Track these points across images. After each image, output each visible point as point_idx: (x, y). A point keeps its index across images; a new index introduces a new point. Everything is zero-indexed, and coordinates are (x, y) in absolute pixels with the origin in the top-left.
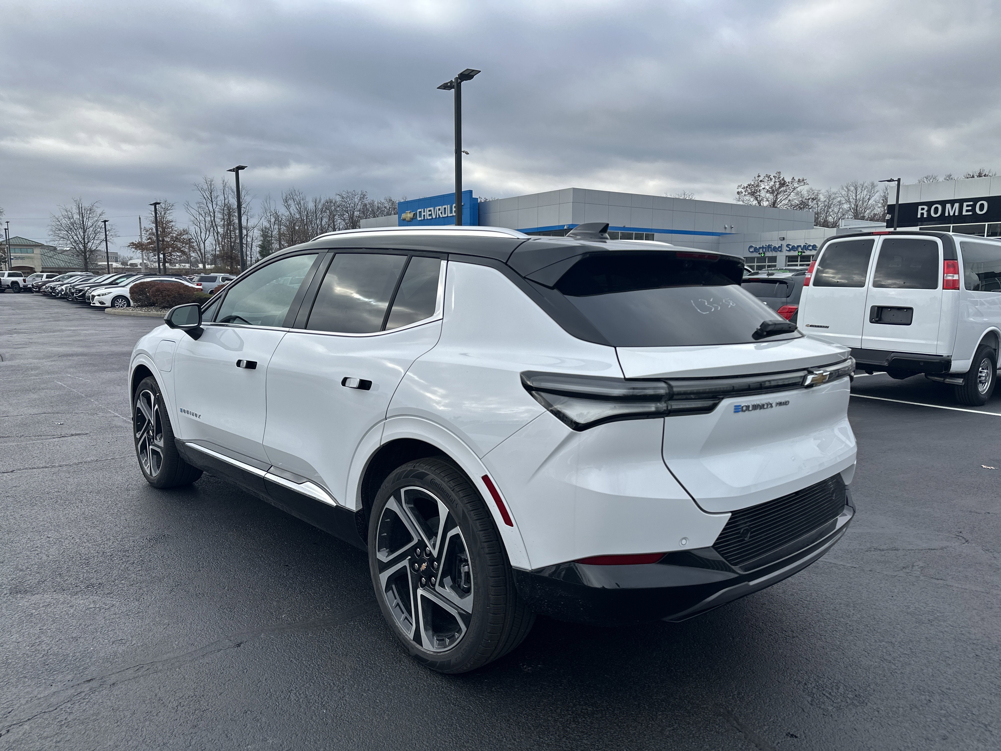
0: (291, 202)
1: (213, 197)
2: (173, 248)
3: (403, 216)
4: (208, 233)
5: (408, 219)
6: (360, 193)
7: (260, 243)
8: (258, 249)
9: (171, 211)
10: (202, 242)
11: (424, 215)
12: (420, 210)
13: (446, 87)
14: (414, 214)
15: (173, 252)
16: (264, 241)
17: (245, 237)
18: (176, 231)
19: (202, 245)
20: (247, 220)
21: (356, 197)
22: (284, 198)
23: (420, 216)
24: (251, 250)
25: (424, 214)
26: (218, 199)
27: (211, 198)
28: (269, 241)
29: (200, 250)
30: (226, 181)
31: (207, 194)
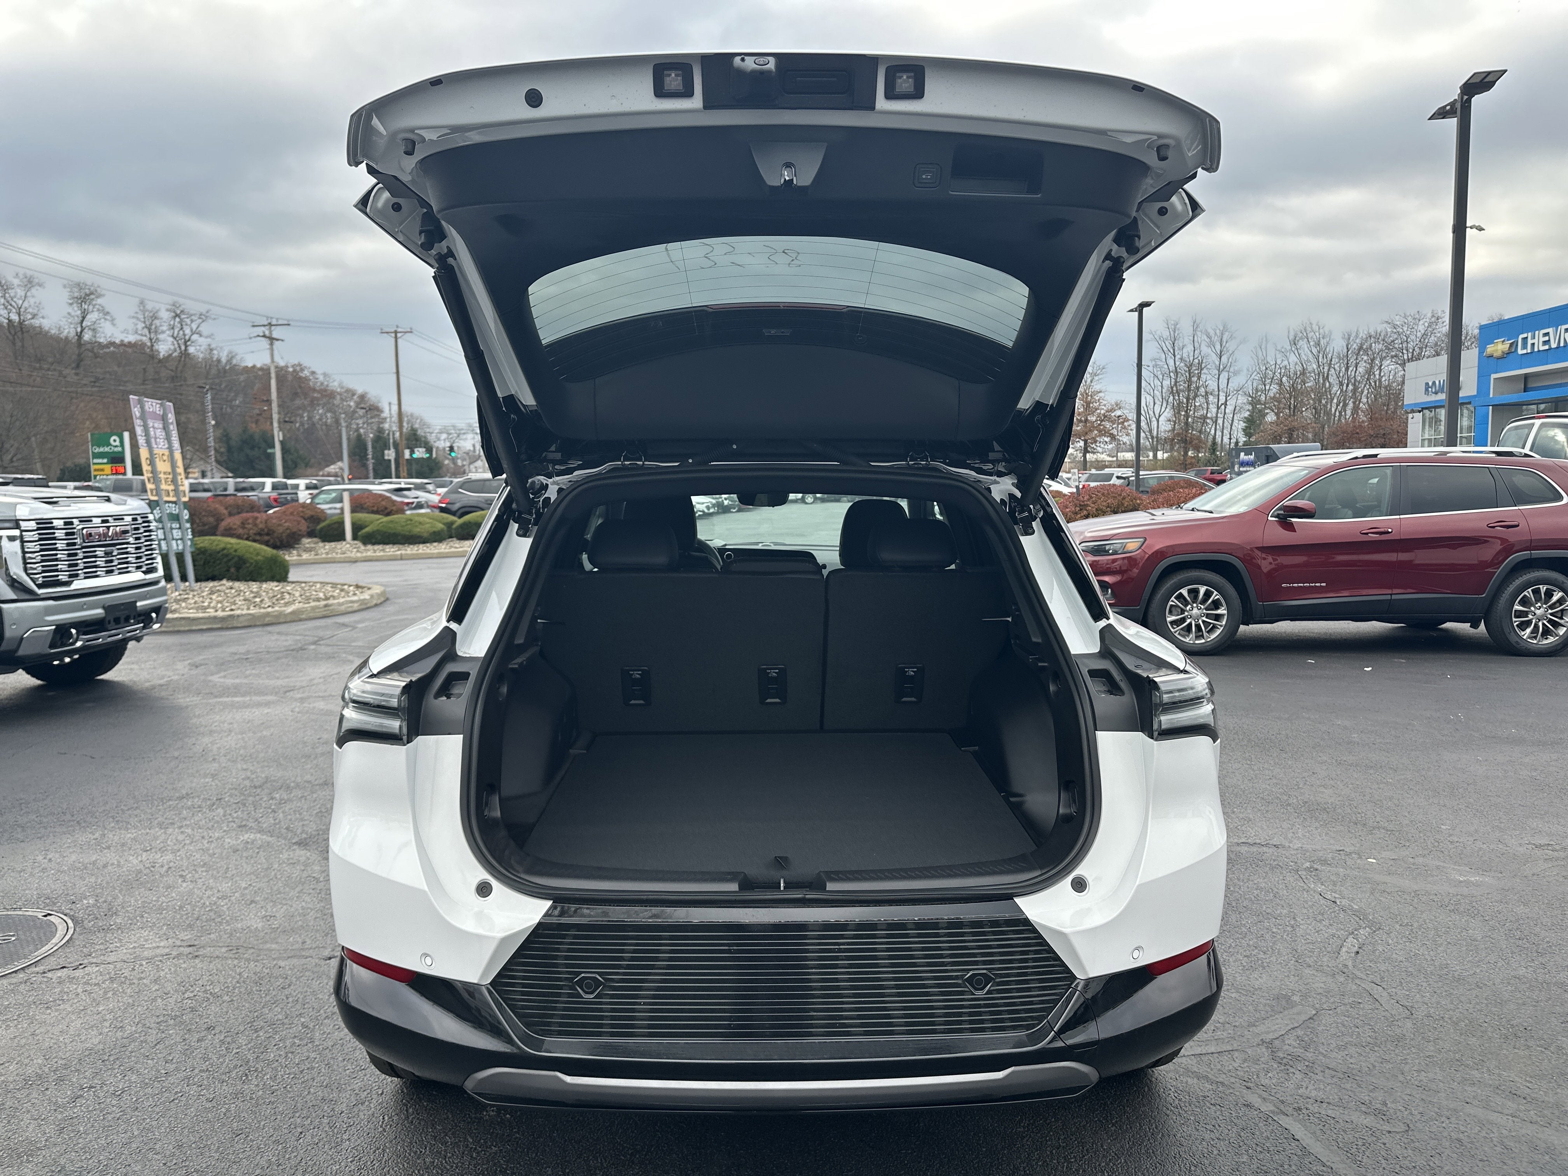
0: (1303, 344)
1: (1176, 348)
2: (1100, 431)
3: (1490, 349)
4: (1164, 405)
5: (1498, 354)
6: (1429, 315)
7: (1247, 414)
8: (1243, 425)
9: (1100, 377)
10: (1154, 419)
11: (1533, 344)
12: (1525, 335)
13: (1442, 113)
14: (1511, 345)
15: (1100, 436)
16: (1252, 412)
17: (1223, 407)
18: (1105, 405)
19: (1154, 424)
20: (1228, 379)
21: (1421, 322)
22: (1291, 337)
23: (1524, 346)
24: (1231, 426)
25: (1533, 341)
26: (1185, 350)
27: (1174, 350)
28: (1260, 411)
29: (1150, 431)
30: (1198, 321)
31: (1169, 344)
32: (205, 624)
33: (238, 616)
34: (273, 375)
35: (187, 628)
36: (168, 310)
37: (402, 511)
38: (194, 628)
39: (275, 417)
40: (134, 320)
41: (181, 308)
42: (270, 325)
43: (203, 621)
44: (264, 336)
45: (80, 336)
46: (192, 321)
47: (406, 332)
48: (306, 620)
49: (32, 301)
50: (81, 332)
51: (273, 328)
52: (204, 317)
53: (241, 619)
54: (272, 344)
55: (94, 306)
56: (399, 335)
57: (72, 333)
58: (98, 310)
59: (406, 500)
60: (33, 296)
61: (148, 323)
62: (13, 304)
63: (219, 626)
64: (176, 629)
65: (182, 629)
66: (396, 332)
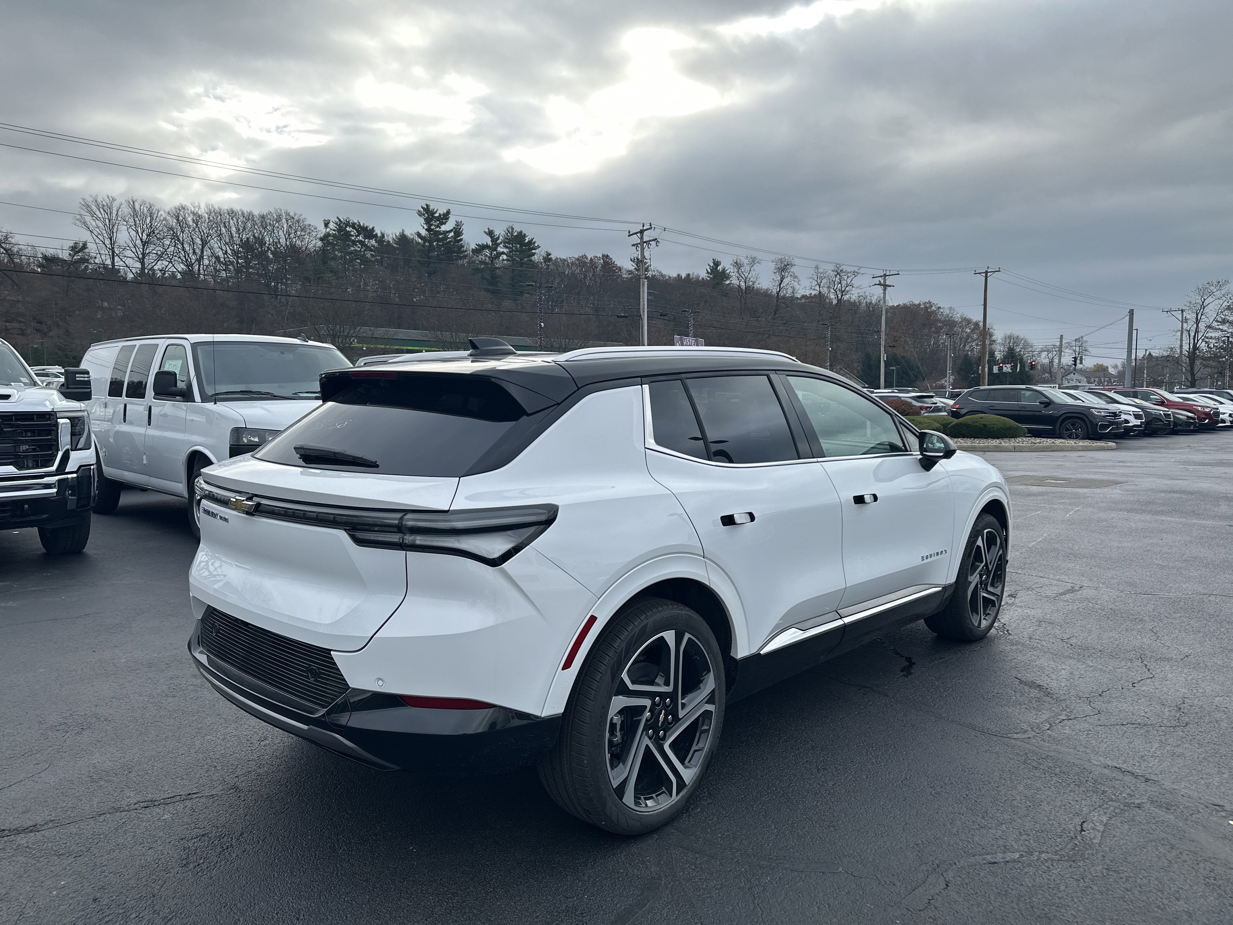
34: (884, 312)
36: (833, 271)
37: (918, 414)
39: (883, 343)
40: (811, 280)
41: (841, 268)
42: (885, 275)
44: (880, 284)
45: (778, 293)
46: (848, 277)
47: (995, 272)
49: (754, 273)
50: (779, 291)
51: (887, 277)
52: (855, 274)
54: (885, 290)
55: (789, 273)
56: (989, 274)
57: (775, 292)
58: (791, 275)
59: (926, 405)
60: (754, 270)
61: (819, 281)
62: (743, 276)
66: (986, 272)
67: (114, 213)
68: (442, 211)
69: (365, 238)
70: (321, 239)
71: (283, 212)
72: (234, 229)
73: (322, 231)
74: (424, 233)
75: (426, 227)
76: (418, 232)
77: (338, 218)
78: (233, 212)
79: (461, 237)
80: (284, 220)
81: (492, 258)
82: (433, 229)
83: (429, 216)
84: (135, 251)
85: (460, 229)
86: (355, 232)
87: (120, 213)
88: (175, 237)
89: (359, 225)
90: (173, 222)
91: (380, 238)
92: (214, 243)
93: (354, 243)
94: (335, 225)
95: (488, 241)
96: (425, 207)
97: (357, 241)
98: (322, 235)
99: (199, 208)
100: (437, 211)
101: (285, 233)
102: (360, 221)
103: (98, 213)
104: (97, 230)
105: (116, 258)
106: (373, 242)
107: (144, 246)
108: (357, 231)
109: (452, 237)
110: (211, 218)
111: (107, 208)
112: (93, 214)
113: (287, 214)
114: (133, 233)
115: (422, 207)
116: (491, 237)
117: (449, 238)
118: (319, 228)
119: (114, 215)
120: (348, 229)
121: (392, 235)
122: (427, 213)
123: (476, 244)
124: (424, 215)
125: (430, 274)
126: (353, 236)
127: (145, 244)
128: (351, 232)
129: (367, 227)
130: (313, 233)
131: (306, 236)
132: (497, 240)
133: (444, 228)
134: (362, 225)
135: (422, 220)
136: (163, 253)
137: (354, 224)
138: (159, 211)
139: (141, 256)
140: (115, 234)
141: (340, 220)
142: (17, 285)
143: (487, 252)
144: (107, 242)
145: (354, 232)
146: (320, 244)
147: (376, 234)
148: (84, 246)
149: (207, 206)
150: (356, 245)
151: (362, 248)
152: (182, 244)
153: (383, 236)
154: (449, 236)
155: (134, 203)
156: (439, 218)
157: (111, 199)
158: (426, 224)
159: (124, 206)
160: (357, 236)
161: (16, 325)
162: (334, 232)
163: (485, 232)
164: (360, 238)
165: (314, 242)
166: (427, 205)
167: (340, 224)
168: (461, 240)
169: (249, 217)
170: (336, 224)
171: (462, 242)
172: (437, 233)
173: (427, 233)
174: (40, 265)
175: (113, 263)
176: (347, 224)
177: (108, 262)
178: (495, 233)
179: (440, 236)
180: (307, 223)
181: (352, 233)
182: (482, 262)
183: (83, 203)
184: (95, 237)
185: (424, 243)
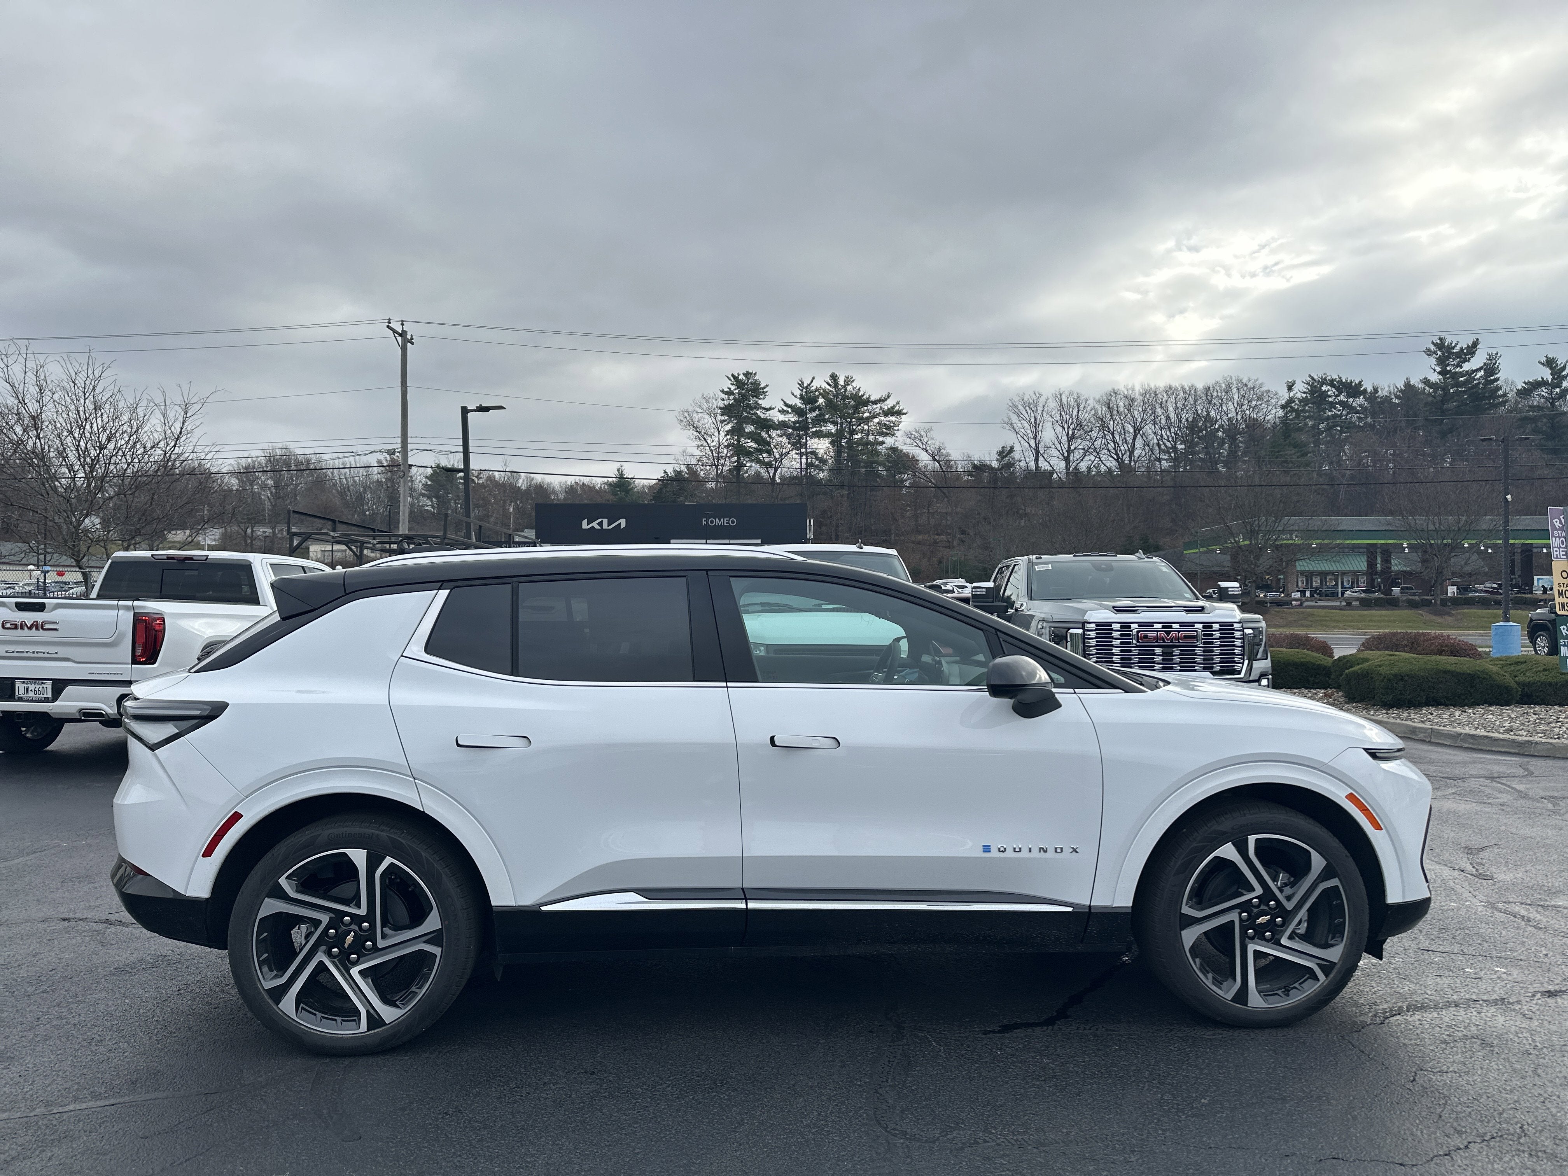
32: (1503, 746)
33: (1537, 743)
35: (1488, 748)
38: (1494, 749)
43: (1502, 743)
48: (1559, 758)
53: (1539, 747)
63: (1517, 751)
64: (1480, 747)
65: (1484, 748)
67: (1040, 409)
68: (1464, 342)
69: (1348, 396)
70: (1283, 407)
71: (1234, 379)
72: (1171, 409)
73: (1284, 396)
74: (1435, 378)
75: (1438, 369)
76: (1426, 378)
77: (1310, 376)
78: (1171, 388)
79: (1496, 376)
80: (1235, 390)
81: (1553, 399)
82: (1450, 370)
83: (1443, 354)
84: (1060, 449)
85: (1495, 364)
86: (1334, 390)
87: (1046, 409)
88: (1104, 426)
89: (1340, 382)
90: (1102, 410)
91: (1371, 393)
92: (1149, 429)
93: (1332, 405)
94: (1306, 386)
95: (1546, 374)
96: (1438, 342)
97: (1337, 403)
98: (1283, 402)
99: (1133, 390)
100: (1456, 344)
101: (1236, 405)
102: (1340, 376)
103: (1024, 412)
104: (1022, 430)
105: (1041, 459)
106: (1361, 400)
107: (1069, 441)
108: (1337, 389)
109: (1481, 377)
110: (1146, 400)
111: (1033, 407)
112: (1018, 414)
113: (1240, 381)
114: (1059, 429)
115: (1433, 343)
116: (1551, 368)
117: (1476, 380)
118: (1280, 394)
119: (1040, 412)
120: (1324, 388)
121: (1389, 387)
122: (1440, 349)
123: (1525, 383)
124: (1435, 353)
125: (1443, 435)
126: (1329, 396)
127: (1071, 439)
128: (1328, 391)
129: (1351, 382)
130: (1272, 401)
131: (1263, 405)
132: (1562, 372)
133: (1466, 367)
134: (1344, 380)
135: (1433, 361)
136: (1089, 448)
137: (1332, 380)
138: (1086, 401)
139: (1066, 454)
140: (1040, 433)
141: (1313, 378)
142: (947, 497)
143: (1544, 392)
144: (1032, 443)
145: (1332, 391)
146: (1281, 413)
147: (1365, 390)
148: (1012, 450)
149: (1142, 386)
150: (1335, 408)
151: (1343, 410)
152: (1113, 434)
153: (1376, 390)
154: (1477, 376)
155: (1061, 395)
156: (1459, 355)
157: (1037, 395)
158: (1439, 365)
159: (1050, 400)
160: (1336, 396)
161: (943, 537)
162: (1304, 395)
163: (1540, 362)
164: (1342, 398)
165: (1273, 412)
166: (1441, 339)
167: (1313, 383)
168: (1497, 379)
169: (1193, 390)
170: (1308, 384)
171: (1498, 382)
172: (1455, 376)
173: (1440, 377)
174: (970, 474)
175: (1037, 467)
176: (1323, 382)
177: (1032, 465)
178: (1559, 362)
179: (1462, 379)
180: (1264, 389)
181: (1329, 393)
182: (1533, 408)
183: (1011, 404)
184: (1020, 439)
185: (1435, 392)
